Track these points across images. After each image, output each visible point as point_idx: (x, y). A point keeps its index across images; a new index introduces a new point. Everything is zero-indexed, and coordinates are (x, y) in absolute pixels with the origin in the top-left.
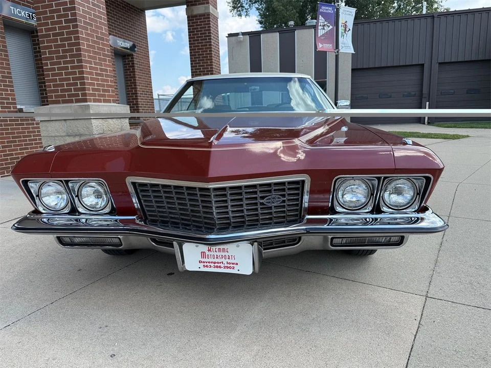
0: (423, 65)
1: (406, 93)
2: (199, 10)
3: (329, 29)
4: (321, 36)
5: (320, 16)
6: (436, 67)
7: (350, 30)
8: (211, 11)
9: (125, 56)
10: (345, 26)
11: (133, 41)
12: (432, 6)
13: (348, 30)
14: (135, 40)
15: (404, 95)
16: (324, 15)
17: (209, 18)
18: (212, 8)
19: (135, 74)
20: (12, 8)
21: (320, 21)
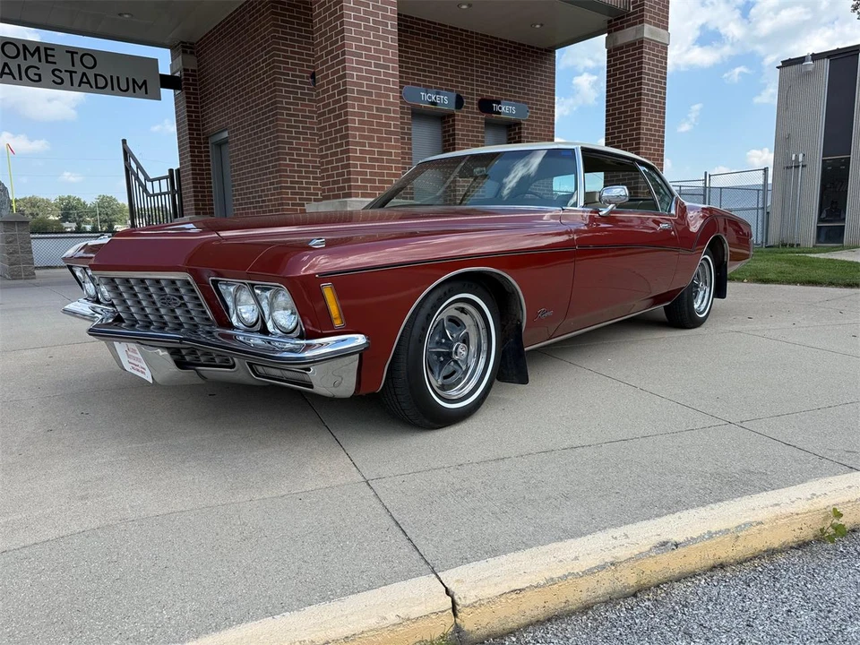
2: (627, 35)
9: (510, 126)
17: (642, 48)
18: (650, 29)
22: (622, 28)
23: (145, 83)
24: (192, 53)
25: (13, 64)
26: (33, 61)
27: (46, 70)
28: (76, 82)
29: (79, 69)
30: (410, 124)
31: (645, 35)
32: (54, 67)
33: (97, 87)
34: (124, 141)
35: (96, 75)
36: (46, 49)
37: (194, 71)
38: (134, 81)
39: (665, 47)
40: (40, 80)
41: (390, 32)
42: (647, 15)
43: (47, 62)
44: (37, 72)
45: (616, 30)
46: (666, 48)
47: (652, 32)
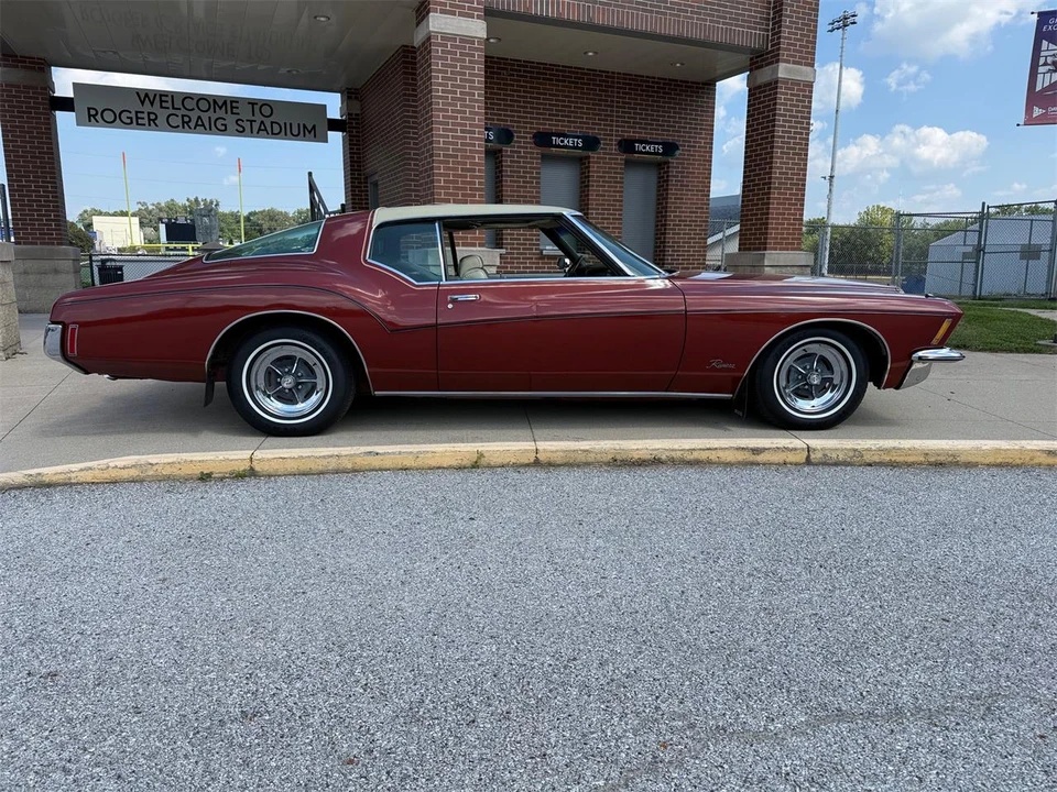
4: (1044, 90)
5: (1045, 43)
8: (782, 75)
9: (660, 165)
14: (679, 136)
17: (777, 88)
18: (787, 69)
19: (667, 194)
21: (1043, 54)
22: (762, 67)
23: (314, 127)
24: (356, 98)
25: (205, 117)
26: (220, 113)
27: (230, 120)
28: (255, 131)
29: (259, 118)
30: (539, 168)
31: (780, 75)
32: (239, 117)
33: (273, 134)
34: (310, 174)
35: (272, 123)
36: (232, 102)
37: (357, 115)
38: (305, 127)
39: (810, 85)
40: (226, 130)
42: (784, 54)
43: (232, 113)
44: (223, 122)
45: (757, 68)
46: (812, 87)
47: (788, 71)
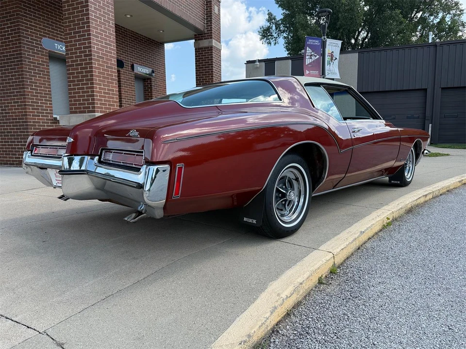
0: (425, 90)
1: (409, 116)
2: (204, 43)
3: (316, 58)
4: (308, 64)
5: (308, 48)
6: (438, 91)
7: (336, 59)
8: (213, 45)
9: (145, 79)
10: (332, 56)
11: (152, 68)
12: (457, 33)
13: (334, 59)
14: (154, 67)
15: (407, 117)
16: (311, 47)
17: (212, 50)
18: (215, 42)
19: (152, 94)
20: (56, 45)
21: (307, 52)
22: (202, 39)
39: (220, 51)
41: (111, 27)
42: (213, 36)
45: (199, 40)
